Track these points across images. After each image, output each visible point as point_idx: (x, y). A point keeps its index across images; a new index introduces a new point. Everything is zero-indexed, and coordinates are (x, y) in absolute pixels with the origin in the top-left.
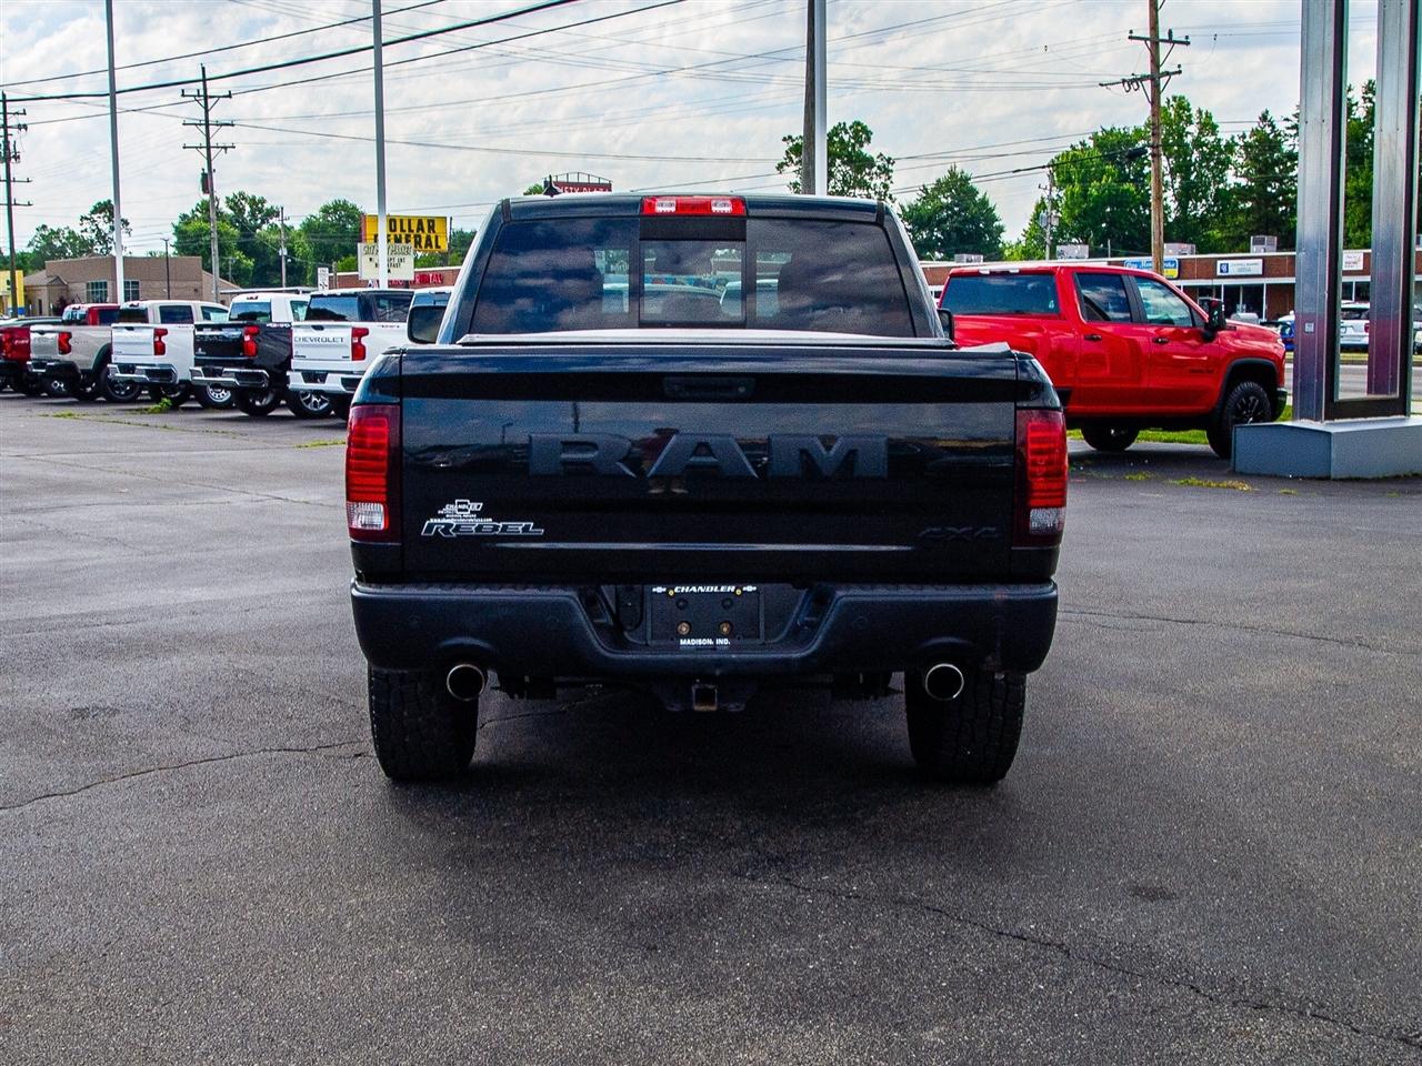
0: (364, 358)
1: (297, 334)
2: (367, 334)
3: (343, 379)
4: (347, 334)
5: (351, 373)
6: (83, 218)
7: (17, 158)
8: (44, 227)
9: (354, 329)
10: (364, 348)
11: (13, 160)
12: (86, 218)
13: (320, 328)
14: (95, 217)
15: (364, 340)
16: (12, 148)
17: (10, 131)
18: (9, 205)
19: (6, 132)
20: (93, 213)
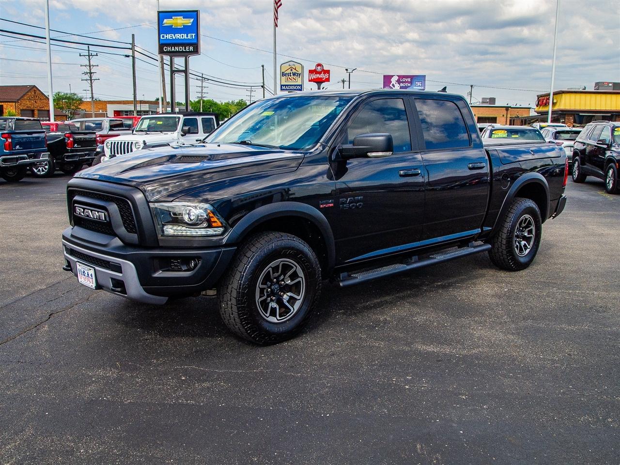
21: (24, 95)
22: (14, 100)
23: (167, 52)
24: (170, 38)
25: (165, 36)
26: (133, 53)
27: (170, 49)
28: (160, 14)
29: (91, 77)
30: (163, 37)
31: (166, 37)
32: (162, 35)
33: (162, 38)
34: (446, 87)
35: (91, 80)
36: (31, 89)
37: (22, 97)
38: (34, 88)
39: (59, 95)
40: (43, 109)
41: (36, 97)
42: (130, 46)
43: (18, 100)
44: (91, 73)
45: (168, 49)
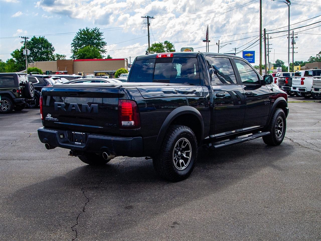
0: (303, 84)
1: (293, 79)
2: (305, 79)
3: (299, 89)
4: (300, 79)
5: (301, 87)
6: (317, 55)
7: (295, 43)
8: (311, 57)
9: (302, 78)
10: (304, 82)
11: (294, 44)
12: (318, 55)
13: (296, 78)
14: (320, 54)
15: (304, 81)
16: (294, 41)
17: (294, 38)
18: (293, 53)
19: (293, 38)
20: (319, 53)
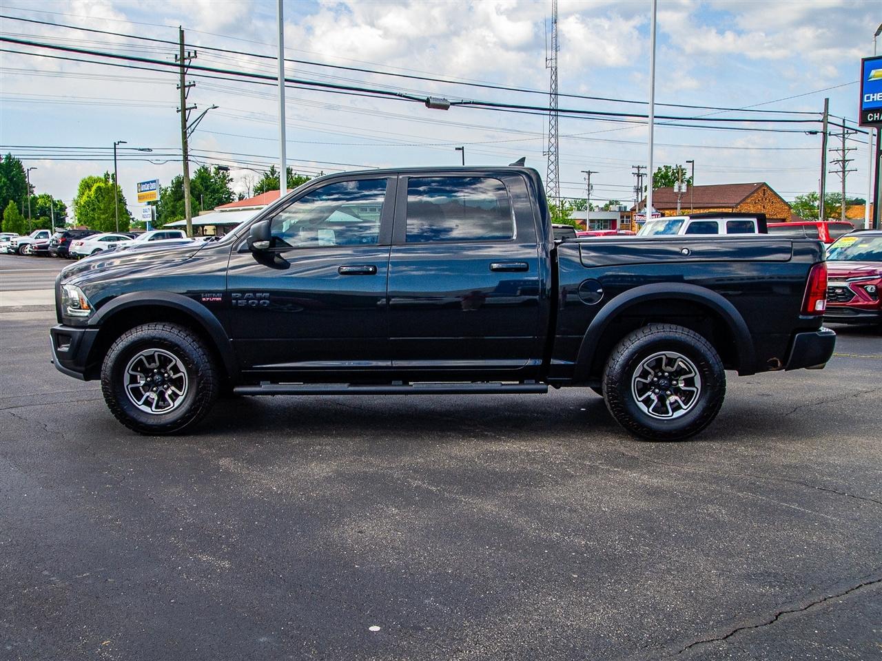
21: (747, 197)
22: (730, 205)
23: (873, 121)
24: (879, 99)
25: (872, 97)
26: (825, 127)
27: (878, 116)
28: (865, 63)
29: (844, 167)
30: (868, 98)
31: (873, 99)
32: (866, 96)
33: (865, 100)
34: (524, 158)
35: (844, 172)
36: (759, 188)
37: (744, 200)
38: (763, 187)
39: (813, 195)
40: (775, 217)
41: (766, 199)
42: (821, 118)
43: (739, 204)
44: (844, 161)
45: (875, 117)
